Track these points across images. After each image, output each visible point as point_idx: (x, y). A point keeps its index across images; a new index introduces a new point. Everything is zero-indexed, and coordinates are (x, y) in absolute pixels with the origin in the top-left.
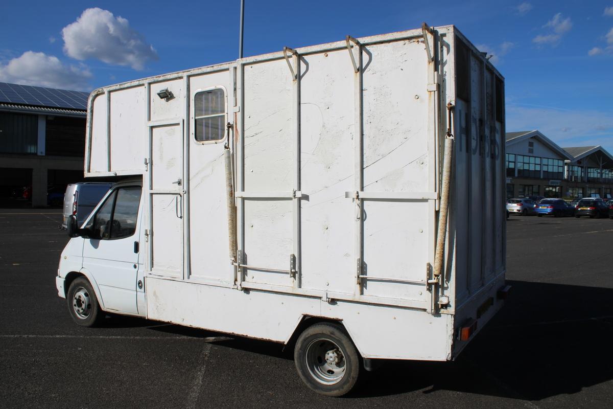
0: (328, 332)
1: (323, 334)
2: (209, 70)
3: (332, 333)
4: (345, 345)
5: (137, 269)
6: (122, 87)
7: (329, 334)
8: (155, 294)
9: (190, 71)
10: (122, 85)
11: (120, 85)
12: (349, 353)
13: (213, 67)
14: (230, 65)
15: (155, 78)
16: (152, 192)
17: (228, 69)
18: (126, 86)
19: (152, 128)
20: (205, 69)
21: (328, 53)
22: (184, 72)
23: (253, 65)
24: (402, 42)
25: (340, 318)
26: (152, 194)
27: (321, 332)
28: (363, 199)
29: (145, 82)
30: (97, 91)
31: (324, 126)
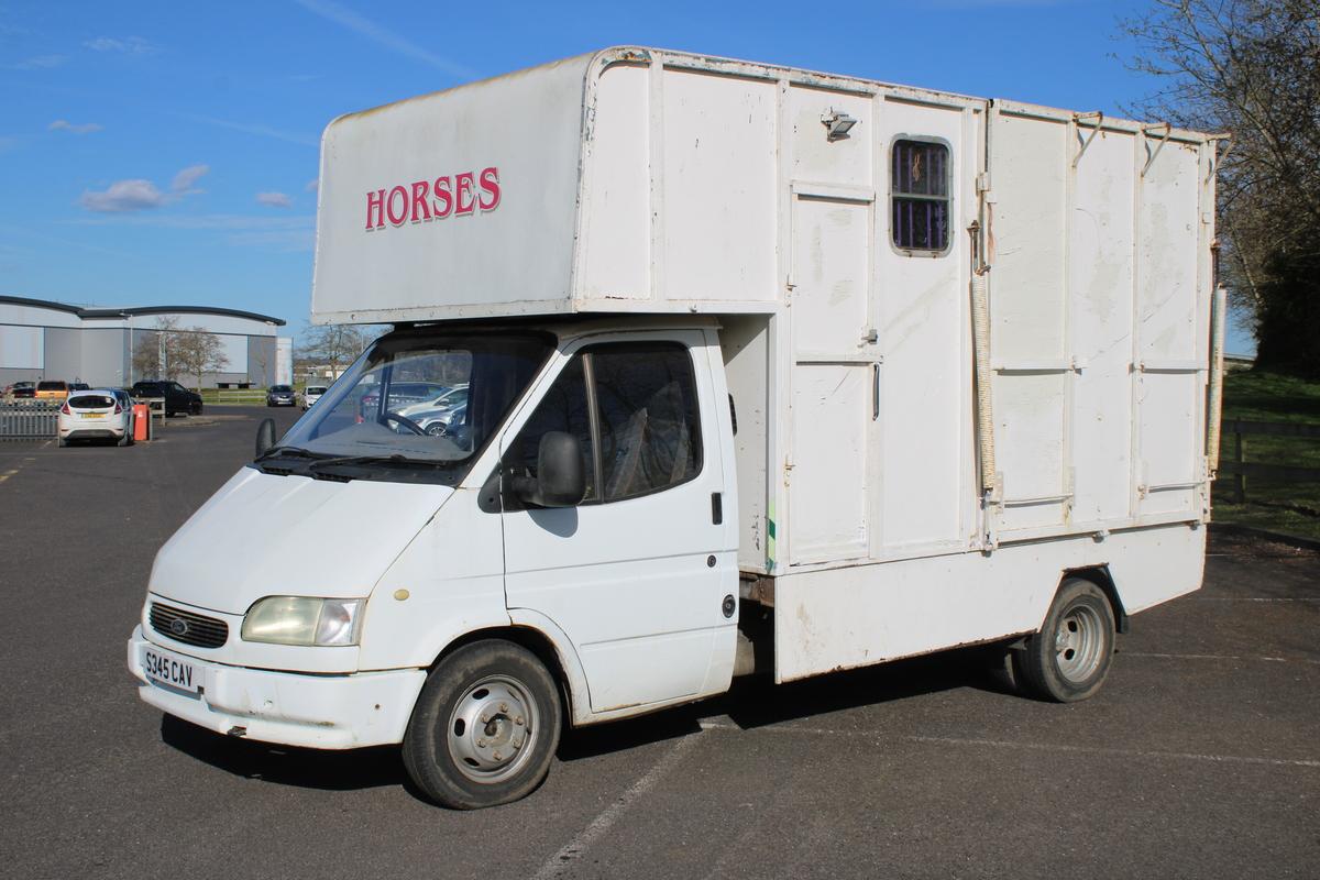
0: (1086, 591)
2: (931, 98)
5: (717, 567)
6: (713, 66)
7: (1087, 594)
8: (802, 613)
9: (892, 87)
10: (714, 61)
11: (707, 60)
12: (1110, 617)
13: (938, 94)
15: (810, 76)
18: (726, 68)
19: (799, 196)
21: (1106, 133)
22: (880, 85)
23: (1009, 118)
24: (1178, 145)
26: (796, 365)
27: (1079, 594)
28: (1145, 371)
29: (782, 75)
30: (626, 51)
31: (1100, 253)
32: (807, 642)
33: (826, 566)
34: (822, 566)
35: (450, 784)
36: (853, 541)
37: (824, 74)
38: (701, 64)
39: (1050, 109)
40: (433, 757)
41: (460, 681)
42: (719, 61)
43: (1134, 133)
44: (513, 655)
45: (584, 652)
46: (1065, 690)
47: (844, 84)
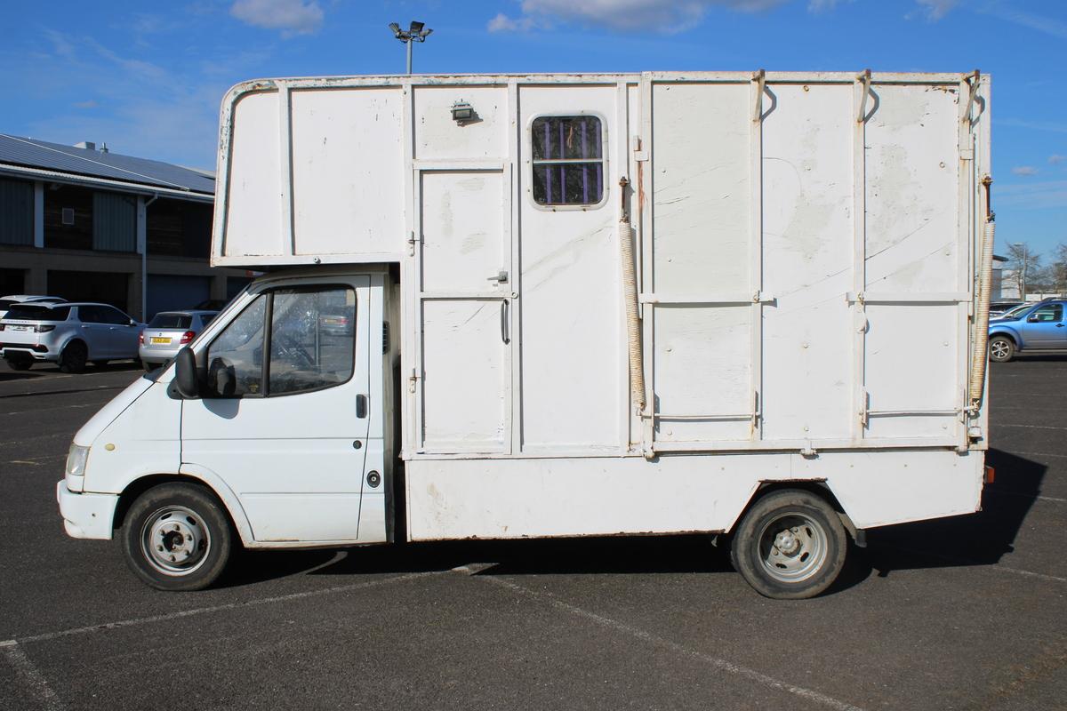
0: (800, 501)
1: (792, 505)
2: (571, 80)
3: (807, 502)
4: (827, 517)
5: (362, 449)
6: (334, 84)
7: (802, 504)
8: (432, 491)
9: (525, 76)
11: (328, 80)
12: (834, 528)
13: (580, 76)
14: (620, 78)
15: (432, 78)
16: (424, 295)
17: (614, 85)
19: (422, 172)
20: (561, 78)
21: (809, 86)
22: (509, 76)
23: (670, 86)
24: (923, 88)
25: (822, 477)
26: (422, 300)
27: (788, 504)
28: (866, 303)
29: (402, 81)
30: (254, 84)
31: (802, 195)
32: (439, 513)
33: (455, 457)
34: (450, 457)
35: (141, 571)
36: (489, 439)
37: (447, 75)
38: (323, 83)
39: (720, 73)
40: (129, 553)
41: (147, 506)
42: (339, 79)
43: (851, 83)
44: (188, 494)
45: (244, 499)
46: (766, 587)
47: (470, 80)
